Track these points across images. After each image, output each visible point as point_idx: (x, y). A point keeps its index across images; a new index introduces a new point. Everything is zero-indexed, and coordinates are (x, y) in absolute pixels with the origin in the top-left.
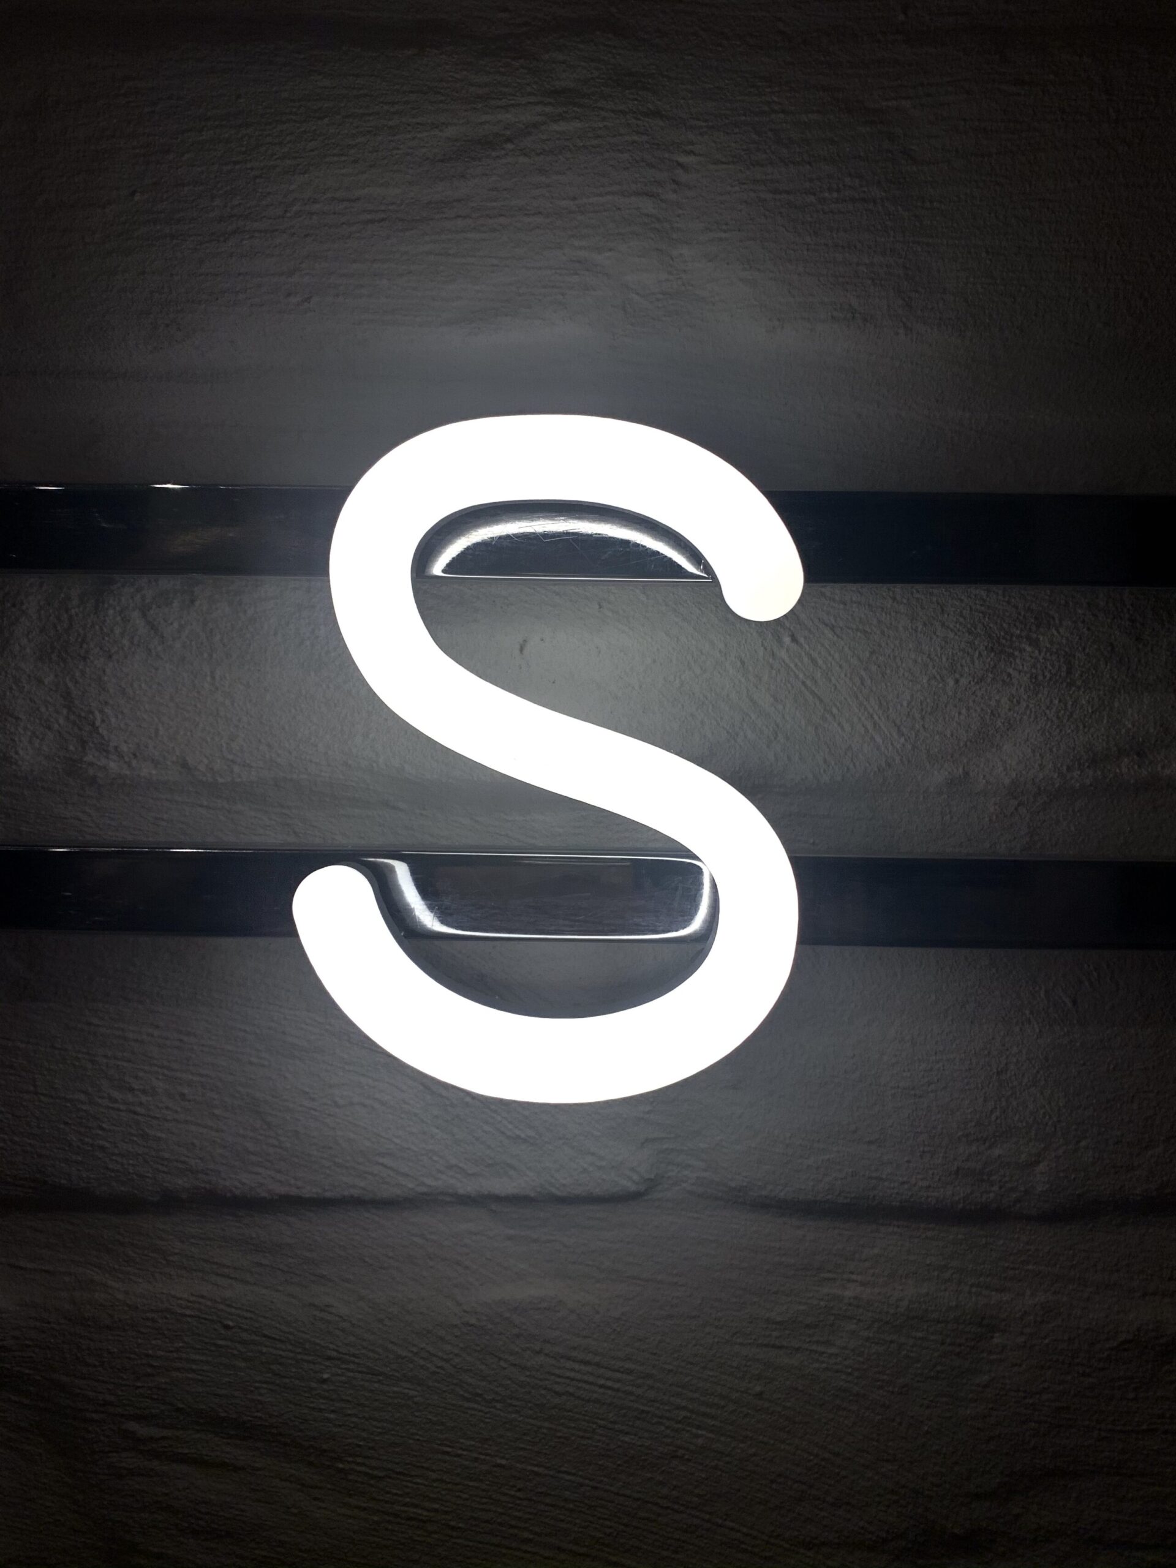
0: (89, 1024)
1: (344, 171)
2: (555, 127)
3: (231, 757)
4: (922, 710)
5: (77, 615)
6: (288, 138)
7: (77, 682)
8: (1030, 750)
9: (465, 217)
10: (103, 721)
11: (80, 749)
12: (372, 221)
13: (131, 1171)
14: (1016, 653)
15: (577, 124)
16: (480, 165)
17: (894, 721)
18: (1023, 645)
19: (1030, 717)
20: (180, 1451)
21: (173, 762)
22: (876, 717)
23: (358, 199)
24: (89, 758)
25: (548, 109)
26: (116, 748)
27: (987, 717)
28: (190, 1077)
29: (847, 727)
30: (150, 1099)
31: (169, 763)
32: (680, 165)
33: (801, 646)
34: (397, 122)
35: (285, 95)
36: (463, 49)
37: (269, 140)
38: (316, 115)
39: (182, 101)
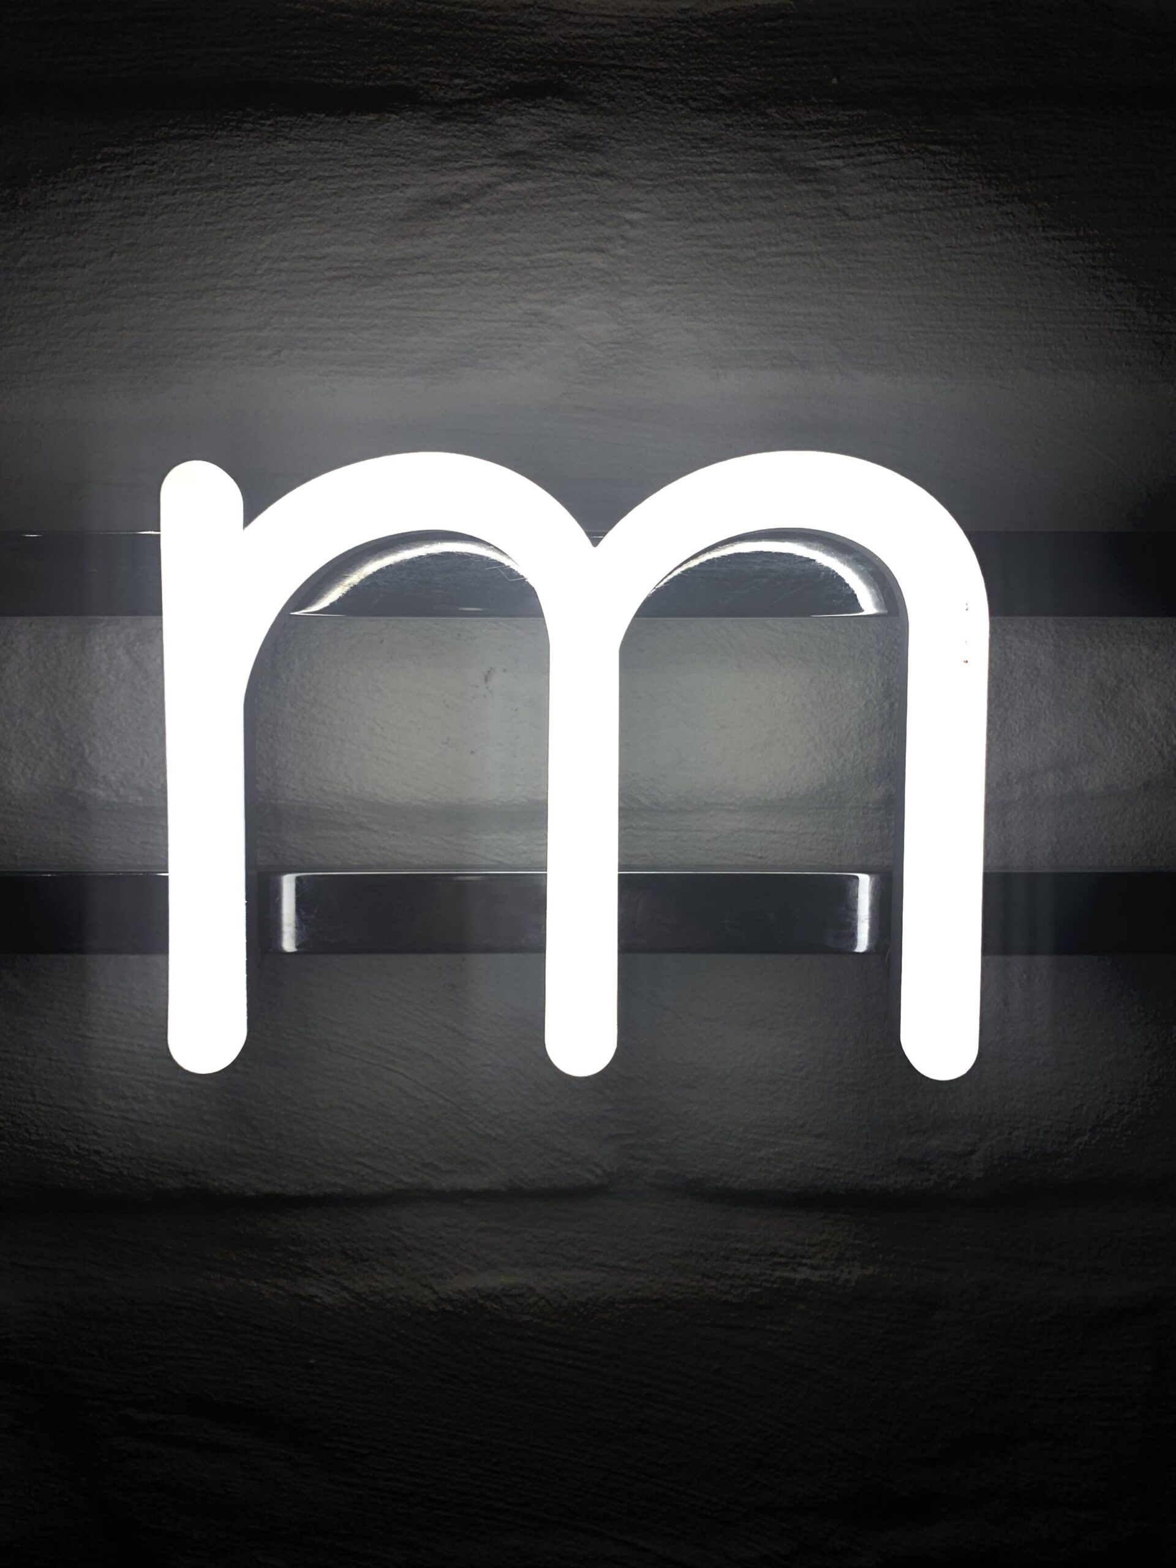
0: (84, 1037)
1: (309, 231)
2: (509, 187)
4: (860, 732)
5: (65, 652)
7: (66, 716)
11: (70, 778)
13: (126, 1173)
15: (530, 184)
16: (438, 224)
17: (834, 743)
22: (817, 739)
23: (324, 257)
24: (79, 787)
25: (503, 170)
26: (104, 777)
30: (142, 1106)
32: (628, 222)
34: (360, 184)
35: (254, 158)
36: (422, 114)
37: (239, 201)
38: (283, 178)
39: (155, 167)
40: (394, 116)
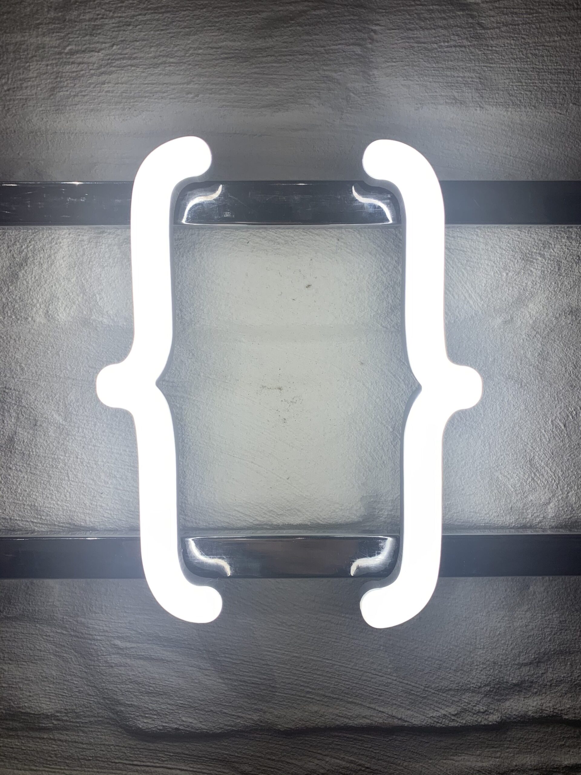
9: (271, 56)
12: (227, 58)
20: (140, 654)
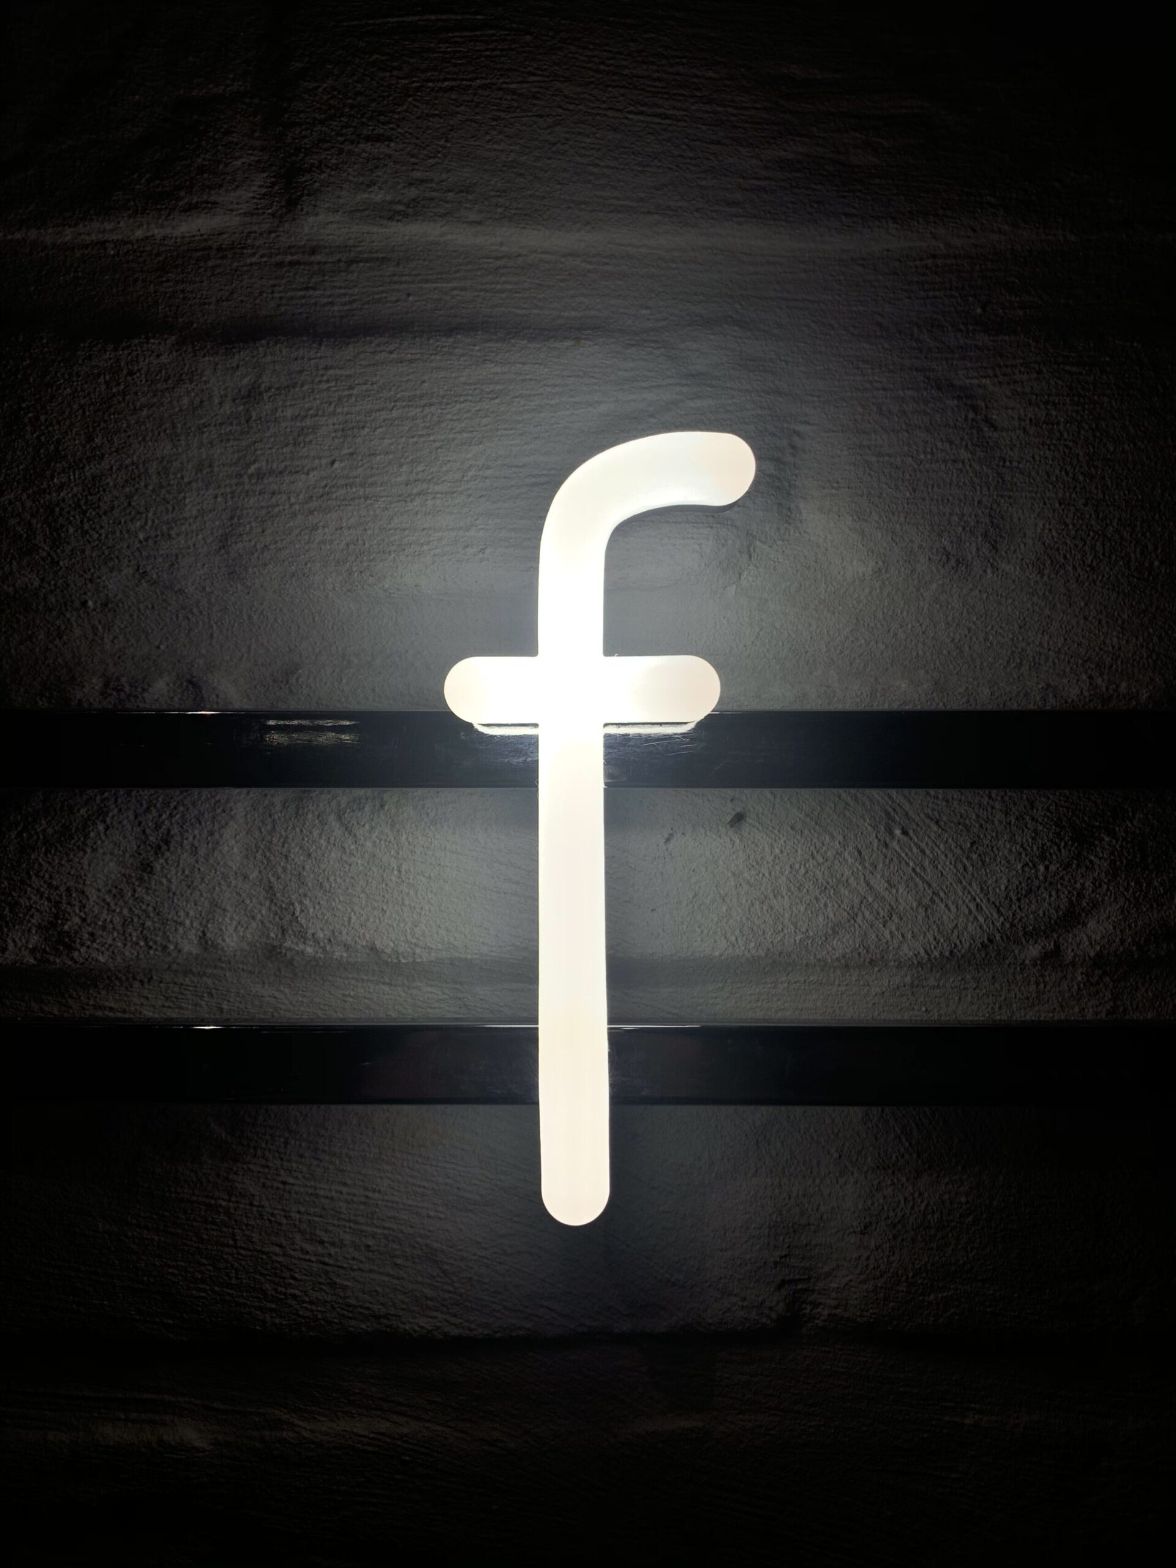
0: (284, 1183)
1: (512, 443)
2: (691, 404)
3: (414, 941)
4: (1018, 893)
5: (279, 818)
6: (465, 416)
7: (279, 878)
8: (1111, 927)
10: (302, 911)
11: (280, 936)
13: (320, 1317)
14: (1097, 842)
17: (994, 903)
18: (1102, 835)
19: (1110, 898)
21: (363, 946)
22: (978, 900)
23: (524, 466)
24: (288, 944)
25: (685, 389)
26: (313, 935)
27: (1074, 899)
28: (375, 1230)
29: (953, 908)
30: (337, 1250)
31: (359, 947)
32: (798, 434)
33: (911, 839)
34: (558, 401)
35: (462, 379)
36: (613, 340)
37: (449, 417)
38: (490, 396)
39: (375, 386)
40: (588, 343)
